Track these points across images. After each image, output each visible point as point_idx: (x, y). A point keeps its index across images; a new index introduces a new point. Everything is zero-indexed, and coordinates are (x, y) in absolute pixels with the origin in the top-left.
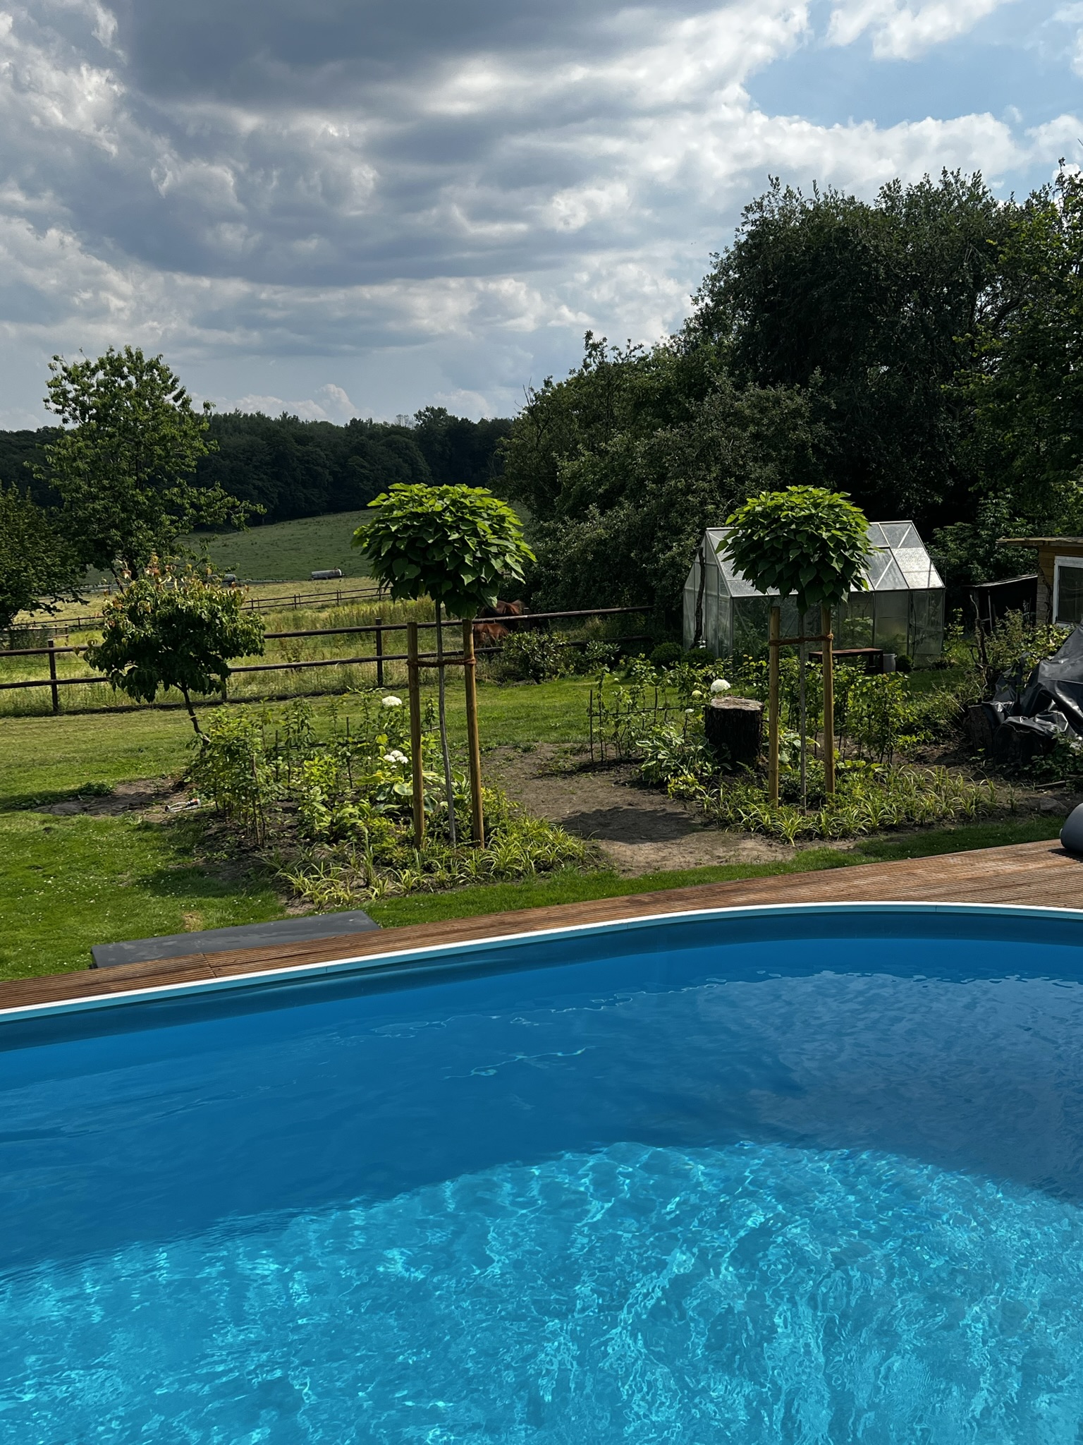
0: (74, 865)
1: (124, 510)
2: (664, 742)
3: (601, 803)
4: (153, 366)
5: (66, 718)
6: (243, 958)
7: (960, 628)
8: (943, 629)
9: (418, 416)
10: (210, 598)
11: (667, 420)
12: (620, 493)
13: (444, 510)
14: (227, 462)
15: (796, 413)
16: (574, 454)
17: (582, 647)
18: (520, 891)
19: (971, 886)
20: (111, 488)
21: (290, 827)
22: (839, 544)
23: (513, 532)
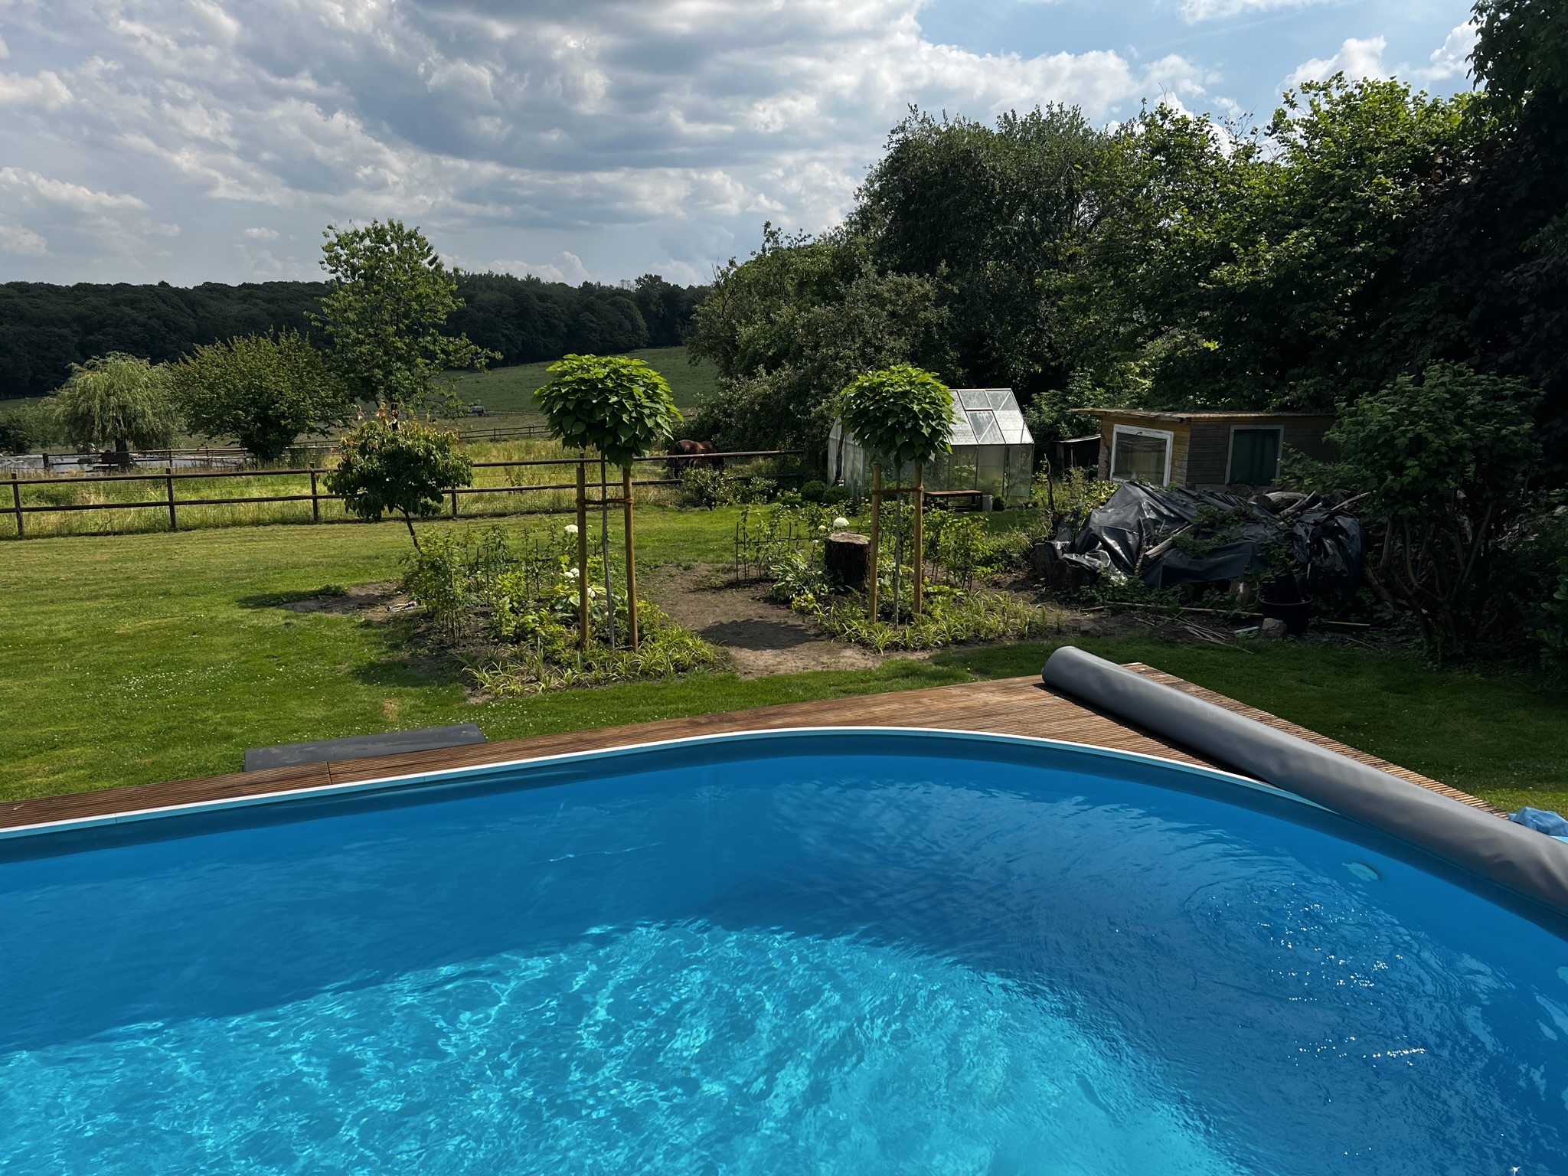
0: (304, 656)
1: (386, 353)
2: (792, 567)
3: (738, 615)
4: (411, 236)
5: (324, 526)
6: (358, 767)
7: (1045, 476)
8: (1031, 476)
9: (638, 281)
10: (426, 439)
11: (826, 299)
12: (784, 357)
13: (606, 377)
14: (481, 314)
15: (925, 297)
16: (750, 321)
17: (747, 481)
18: (658, 689)
19: (962, 714)
20: (376, 335)
21: (484, 629)
22: (927, 416)
23: (665, 397)
